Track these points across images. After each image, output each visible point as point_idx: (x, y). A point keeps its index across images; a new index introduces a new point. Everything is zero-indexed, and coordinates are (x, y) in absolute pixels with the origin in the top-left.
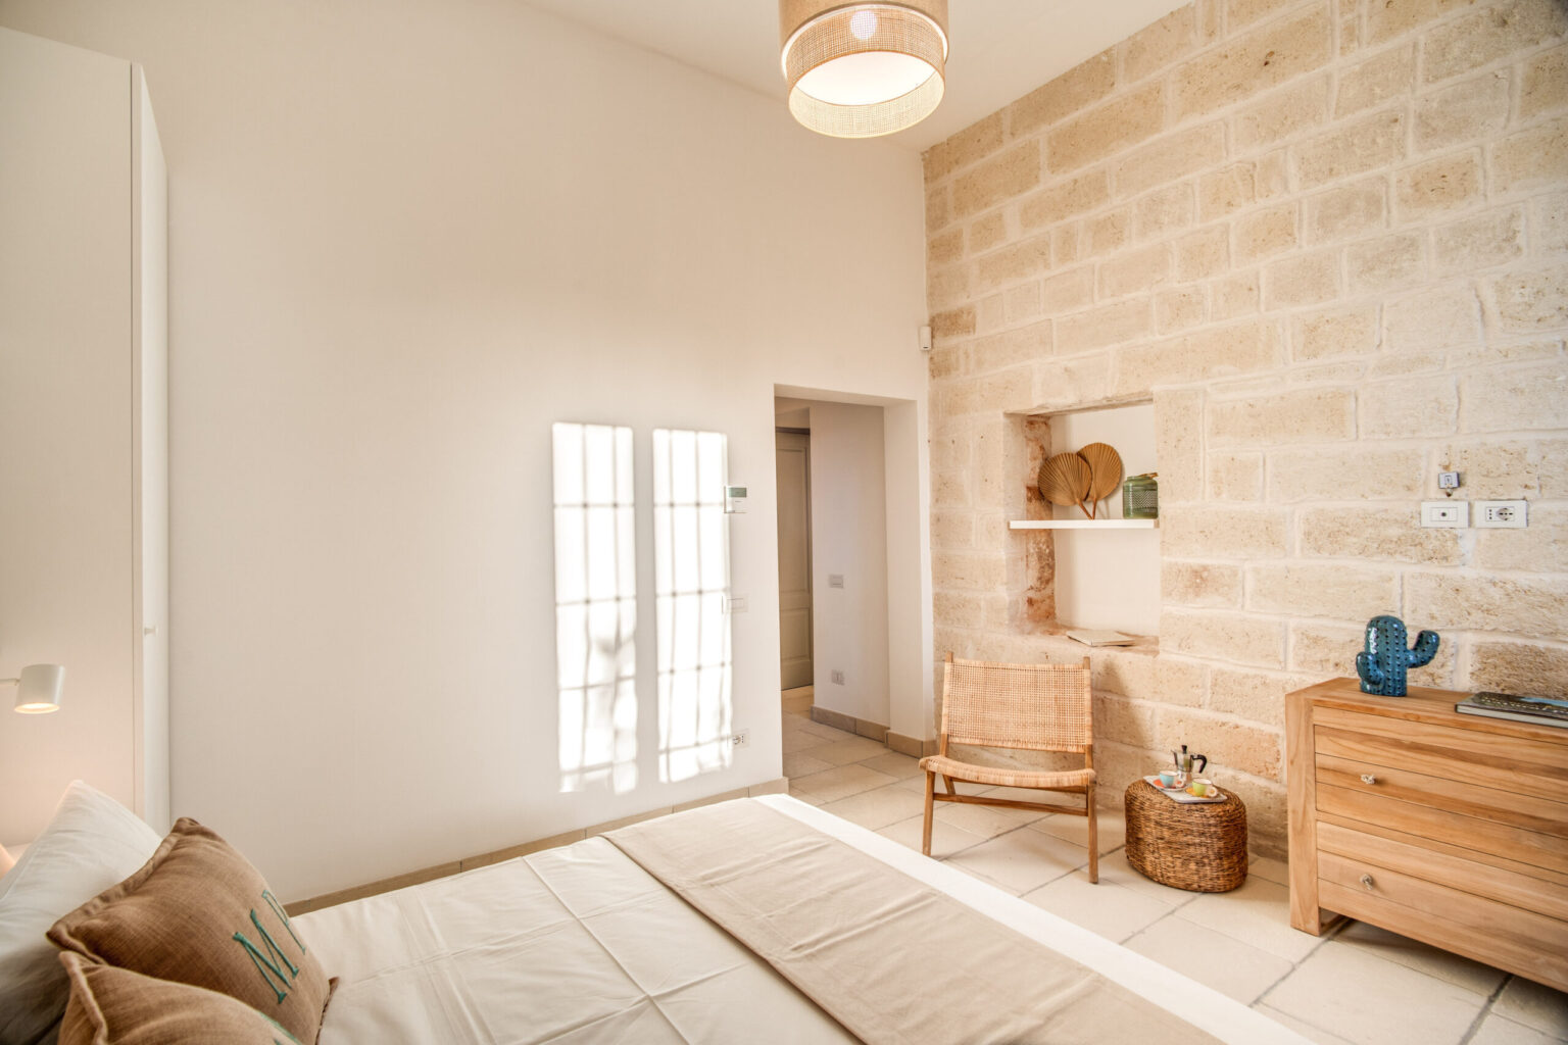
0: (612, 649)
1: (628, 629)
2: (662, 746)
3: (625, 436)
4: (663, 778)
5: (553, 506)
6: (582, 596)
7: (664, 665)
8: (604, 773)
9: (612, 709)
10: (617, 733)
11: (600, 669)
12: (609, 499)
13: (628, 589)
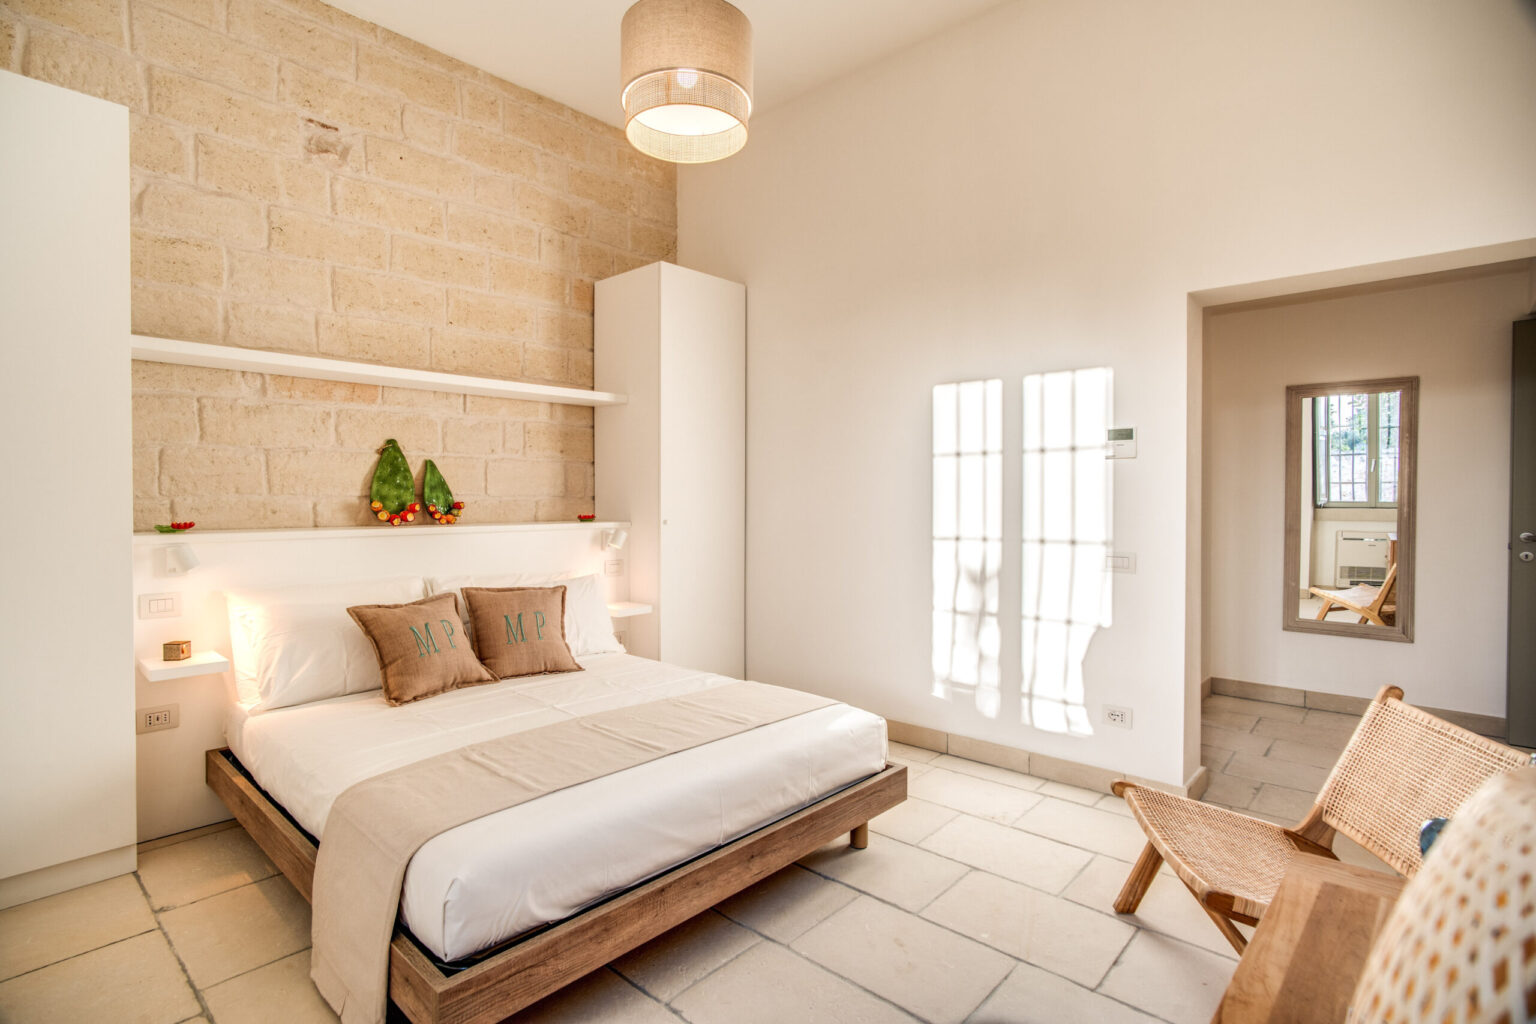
0: (980, 580)
1: (993, 565)
2: (1025, 689)
3: (995, 387)
4: (1026, 719)
5: (932, 456)
6: (953, 534)
7: (1028, 609)
8: (970, 692)
9: (977, 634)
10: (981, 657)
11: (968, 598)
12: (979, 448)
13: (995, 530)
